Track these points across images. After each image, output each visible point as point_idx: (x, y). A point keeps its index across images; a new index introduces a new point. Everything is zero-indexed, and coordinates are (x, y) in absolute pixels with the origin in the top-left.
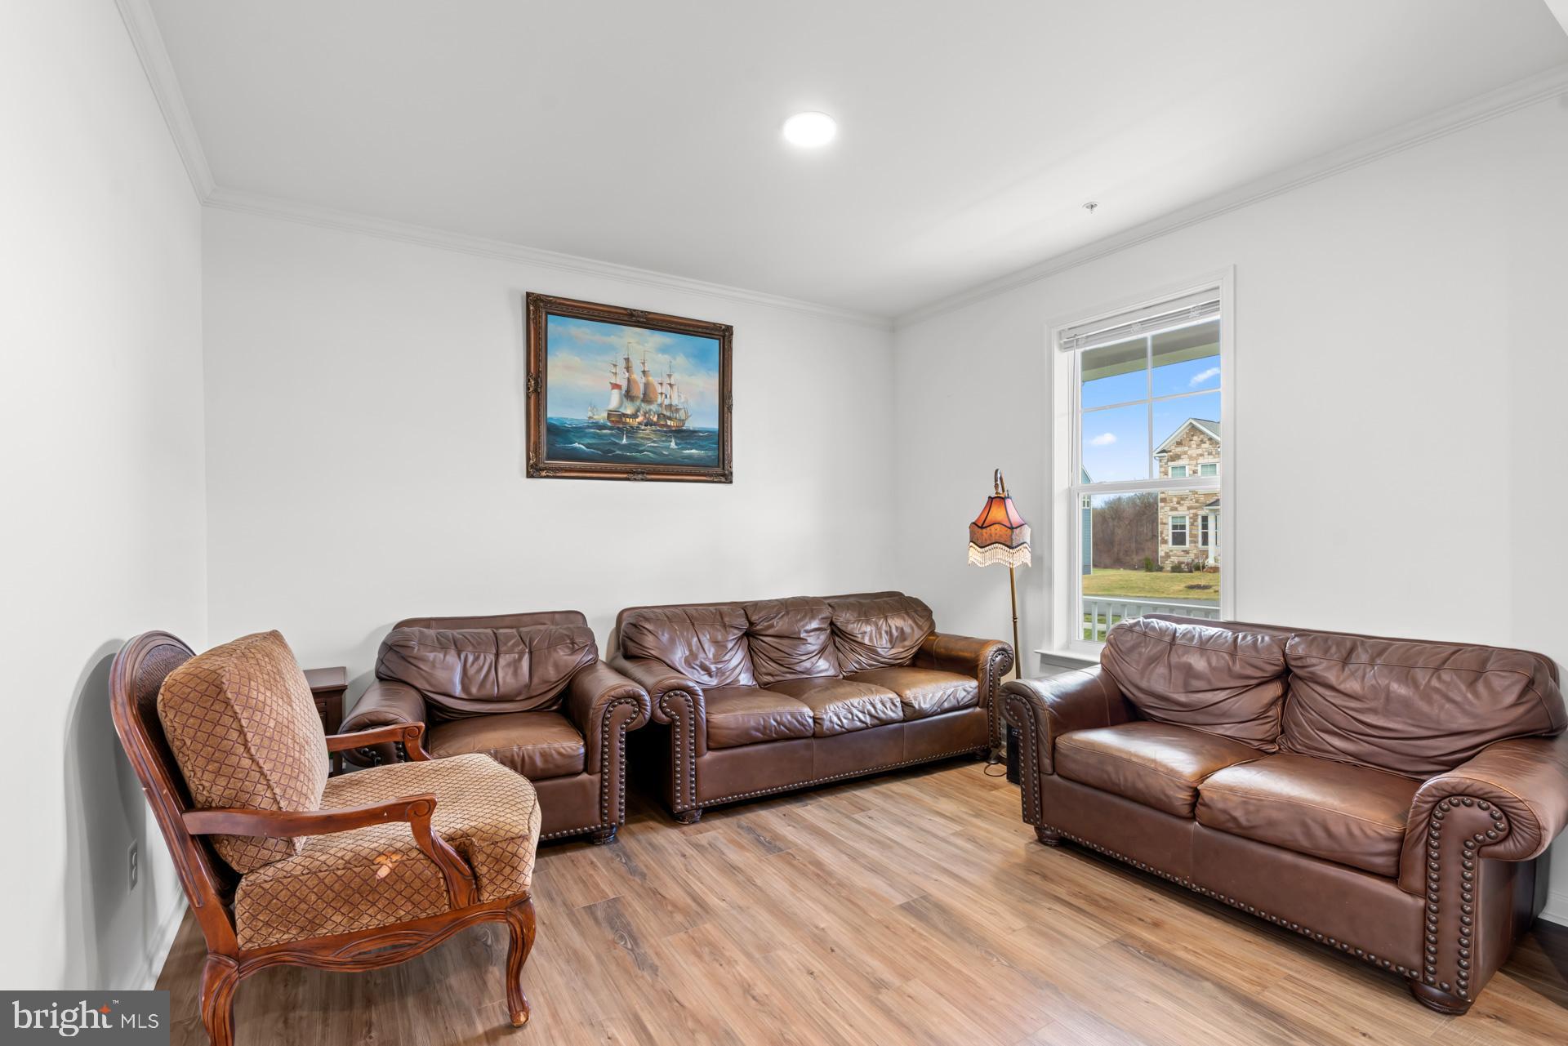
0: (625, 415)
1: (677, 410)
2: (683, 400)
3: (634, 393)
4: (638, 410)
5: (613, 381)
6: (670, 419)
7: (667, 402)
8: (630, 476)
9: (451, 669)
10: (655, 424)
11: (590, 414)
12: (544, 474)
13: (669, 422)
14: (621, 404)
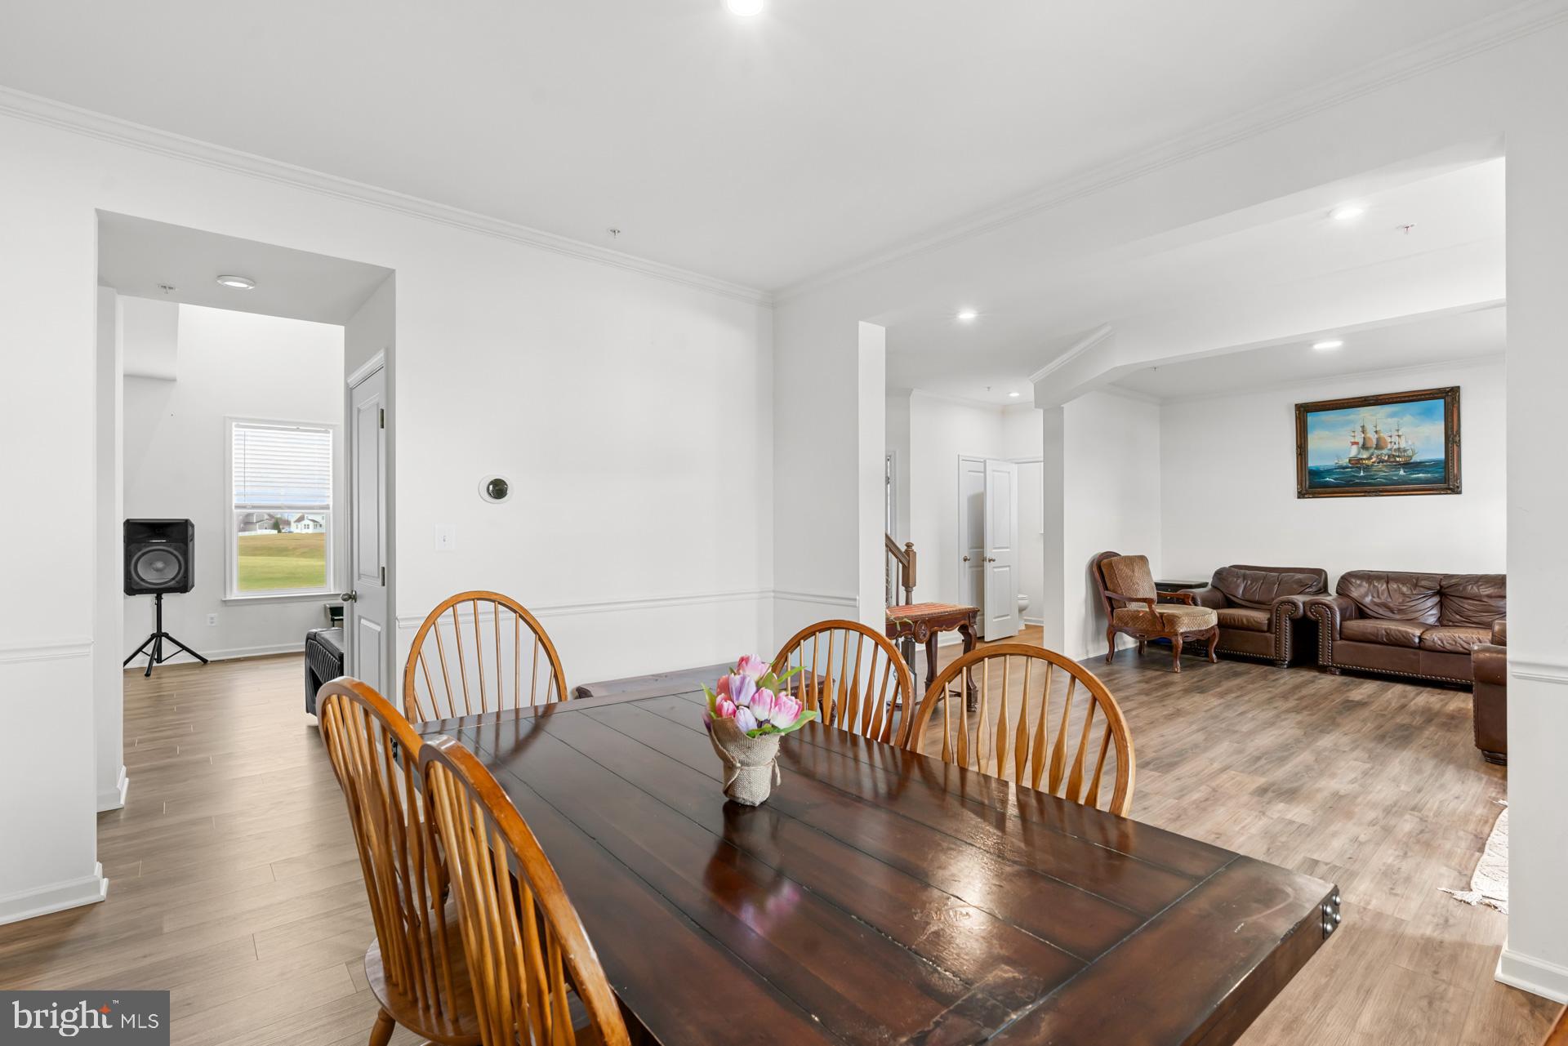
0: (1361, 459)
1: (1405, 451)
2: (1410, 443)
3: (1368, 445)
4: (1372, 454)
5: (1353, 440)
6: (1399, 457)
7: (1396, 447)
8: (1366, 494)
9: (1238, 586)
10: (1386, 461)
11: (1336, 461)
12: (1306, 496)
13: (1398, 459)
14: (1359, 453)
